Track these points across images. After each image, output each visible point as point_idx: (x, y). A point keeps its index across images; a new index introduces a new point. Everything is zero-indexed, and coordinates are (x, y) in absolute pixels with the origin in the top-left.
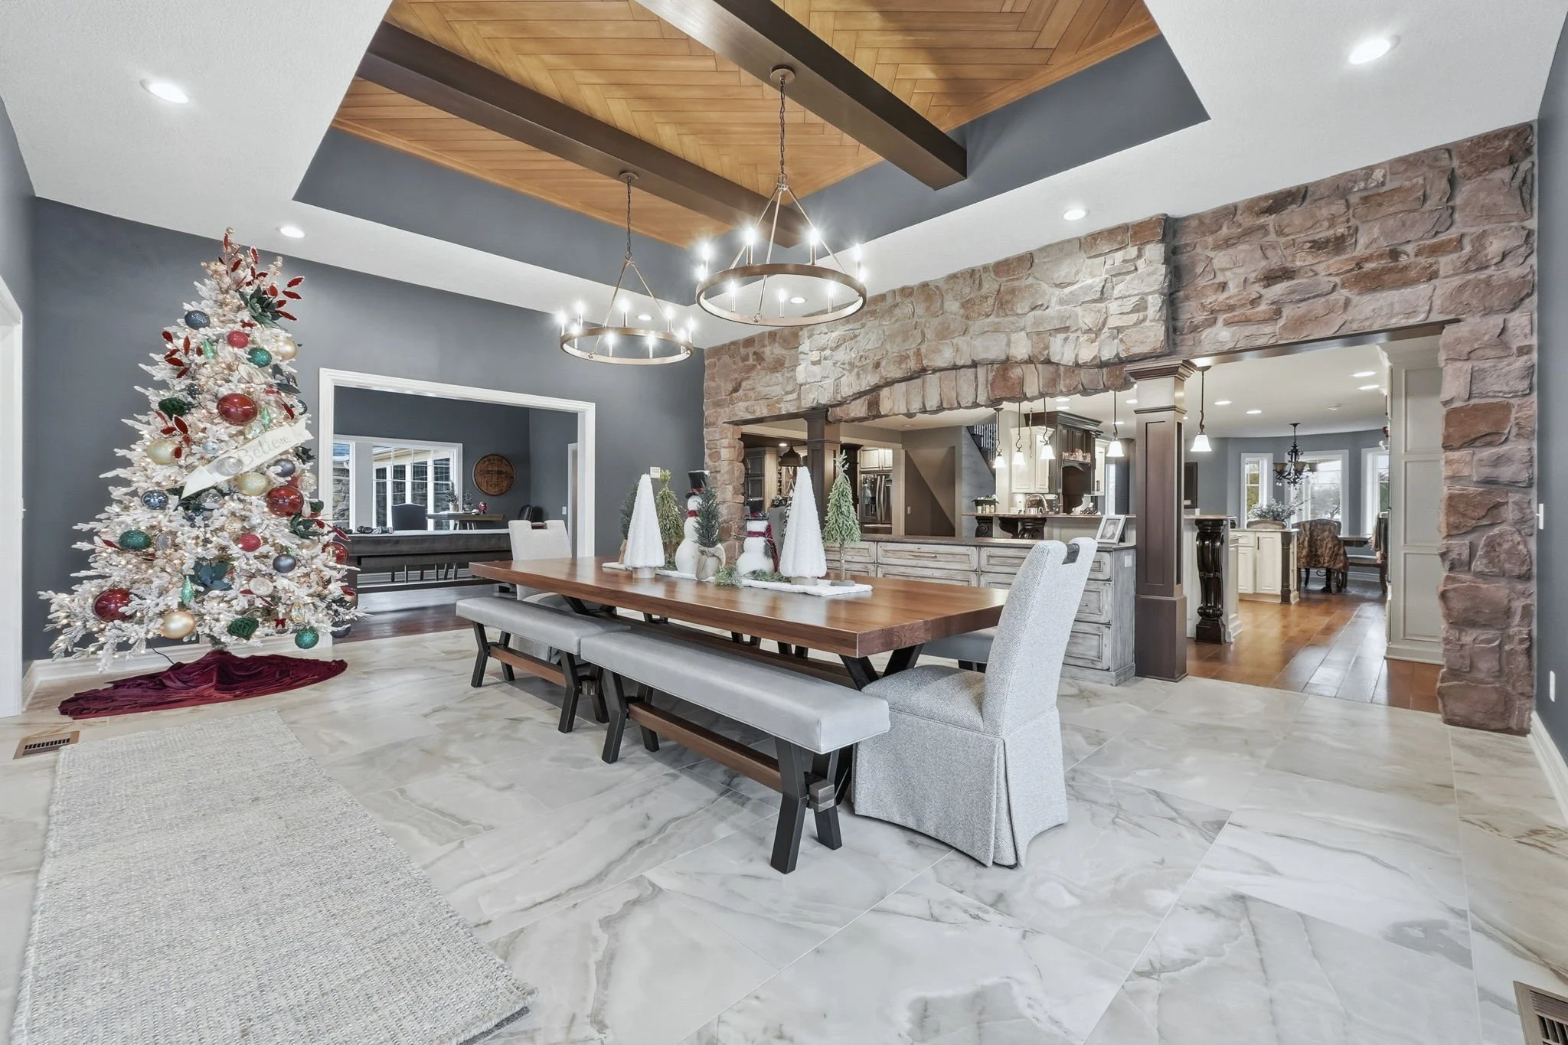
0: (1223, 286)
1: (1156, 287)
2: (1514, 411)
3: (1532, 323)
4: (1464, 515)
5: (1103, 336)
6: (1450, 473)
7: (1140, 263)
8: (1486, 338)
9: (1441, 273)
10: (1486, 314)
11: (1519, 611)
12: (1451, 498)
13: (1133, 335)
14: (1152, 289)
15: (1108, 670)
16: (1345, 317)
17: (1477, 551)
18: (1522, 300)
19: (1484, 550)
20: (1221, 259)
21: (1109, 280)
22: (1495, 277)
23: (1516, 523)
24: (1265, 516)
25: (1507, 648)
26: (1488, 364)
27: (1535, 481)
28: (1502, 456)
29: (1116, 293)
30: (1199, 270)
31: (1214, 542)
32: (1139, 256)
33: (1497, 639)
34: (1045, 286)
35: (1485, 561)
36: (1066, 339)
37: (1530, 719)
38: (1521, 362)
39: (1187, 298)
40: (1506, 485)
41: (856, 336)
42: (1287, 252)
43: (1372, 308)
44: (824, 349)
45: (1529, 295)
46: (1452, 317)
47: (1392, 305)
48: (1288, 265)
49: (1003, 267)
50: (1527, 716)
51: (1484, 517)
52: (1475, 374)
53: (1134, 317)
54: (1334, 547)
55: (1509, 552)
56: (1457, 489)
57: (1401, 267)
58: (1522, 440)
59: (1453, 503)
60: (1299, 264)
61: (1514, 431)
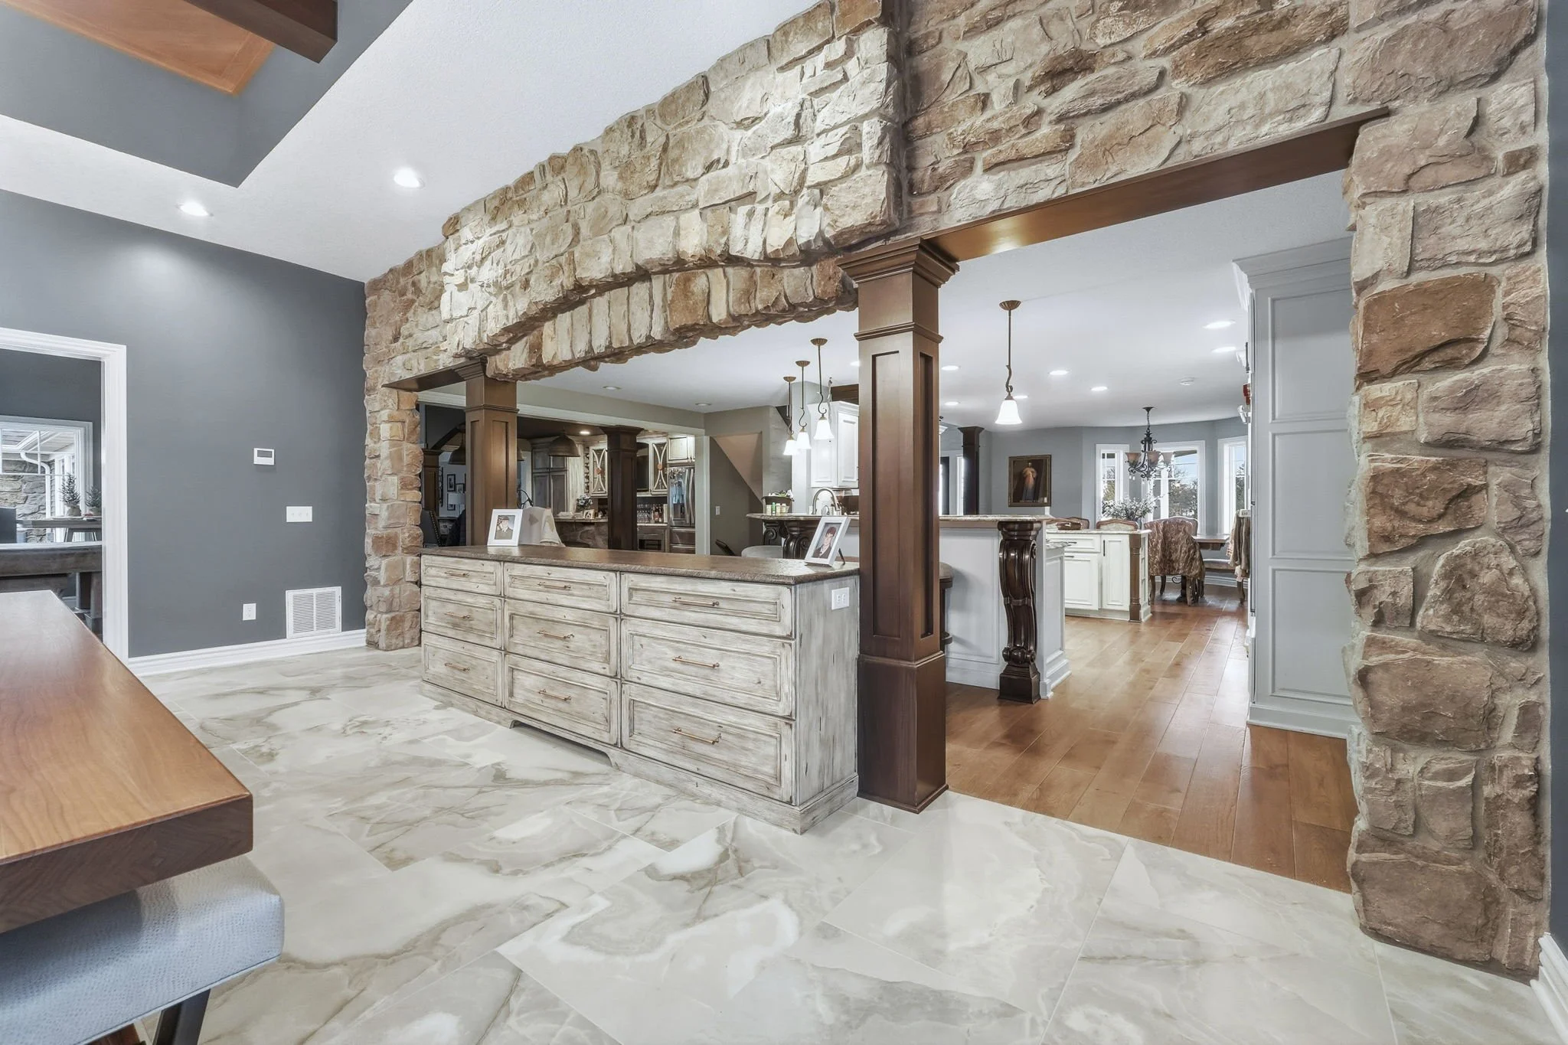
0: (984, 101)
1: (875, 104)
2: (1499, 292)
3: (1537, 100)
4: (1401, 513)
5: (801, 201)
6: (1373, 427)
7: (852, 66)
8: (1442, 141)
9: (1353, 23)
10: (1441, 93)
11: (1513, 720)
12: (1376, 478)
13: (841, 195)
14: (867, 110)
15: (790, 803)
16: (1179, 130)
17: (1427, 588)
18: (1515, 52)
19: (1443, 584)
20: (979, 50)
21: (807, 104)
22: (1456, 15)
23: (1504, 530)
24: (1117, 515)
25: (1488, 790)
26: (1444, 198)
27: (1547, 439)
28: (1477, 387)
29: (819, 126)
30: (946, 77)
31: (1021, 554)
32: (849, 54)
33: (1466, 772)
34: (722, 128)
35: (1444, 608)
36: (751, 214)
37: (1537, 947)
38: (1510, 189)
39: (929, 130)
40: (1484, 449)
41: (503, 242)
42: (1084, 24)
43: (1227, 106)
44: (470, 267)
45: (1530, 39)
46: (1375, 106)
47: (1262, 96)
48: (1086, 46)
49: (670, 107)
50: (1531, 941)
51: (1441, 516)
52: (1420, 220)
53: (842, 163)
54: (1189, 551)
55: (1492, 592)
56: (1387, 460)
57: (1278, 17)
58: (1515, 353)
59: (1380, 489)
60: (1102, 41)
61: (1502, 332)
